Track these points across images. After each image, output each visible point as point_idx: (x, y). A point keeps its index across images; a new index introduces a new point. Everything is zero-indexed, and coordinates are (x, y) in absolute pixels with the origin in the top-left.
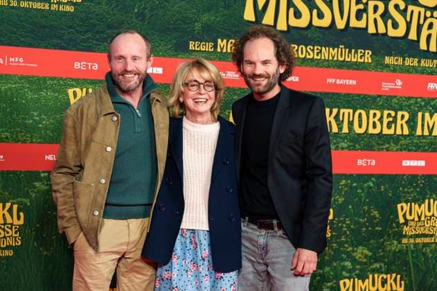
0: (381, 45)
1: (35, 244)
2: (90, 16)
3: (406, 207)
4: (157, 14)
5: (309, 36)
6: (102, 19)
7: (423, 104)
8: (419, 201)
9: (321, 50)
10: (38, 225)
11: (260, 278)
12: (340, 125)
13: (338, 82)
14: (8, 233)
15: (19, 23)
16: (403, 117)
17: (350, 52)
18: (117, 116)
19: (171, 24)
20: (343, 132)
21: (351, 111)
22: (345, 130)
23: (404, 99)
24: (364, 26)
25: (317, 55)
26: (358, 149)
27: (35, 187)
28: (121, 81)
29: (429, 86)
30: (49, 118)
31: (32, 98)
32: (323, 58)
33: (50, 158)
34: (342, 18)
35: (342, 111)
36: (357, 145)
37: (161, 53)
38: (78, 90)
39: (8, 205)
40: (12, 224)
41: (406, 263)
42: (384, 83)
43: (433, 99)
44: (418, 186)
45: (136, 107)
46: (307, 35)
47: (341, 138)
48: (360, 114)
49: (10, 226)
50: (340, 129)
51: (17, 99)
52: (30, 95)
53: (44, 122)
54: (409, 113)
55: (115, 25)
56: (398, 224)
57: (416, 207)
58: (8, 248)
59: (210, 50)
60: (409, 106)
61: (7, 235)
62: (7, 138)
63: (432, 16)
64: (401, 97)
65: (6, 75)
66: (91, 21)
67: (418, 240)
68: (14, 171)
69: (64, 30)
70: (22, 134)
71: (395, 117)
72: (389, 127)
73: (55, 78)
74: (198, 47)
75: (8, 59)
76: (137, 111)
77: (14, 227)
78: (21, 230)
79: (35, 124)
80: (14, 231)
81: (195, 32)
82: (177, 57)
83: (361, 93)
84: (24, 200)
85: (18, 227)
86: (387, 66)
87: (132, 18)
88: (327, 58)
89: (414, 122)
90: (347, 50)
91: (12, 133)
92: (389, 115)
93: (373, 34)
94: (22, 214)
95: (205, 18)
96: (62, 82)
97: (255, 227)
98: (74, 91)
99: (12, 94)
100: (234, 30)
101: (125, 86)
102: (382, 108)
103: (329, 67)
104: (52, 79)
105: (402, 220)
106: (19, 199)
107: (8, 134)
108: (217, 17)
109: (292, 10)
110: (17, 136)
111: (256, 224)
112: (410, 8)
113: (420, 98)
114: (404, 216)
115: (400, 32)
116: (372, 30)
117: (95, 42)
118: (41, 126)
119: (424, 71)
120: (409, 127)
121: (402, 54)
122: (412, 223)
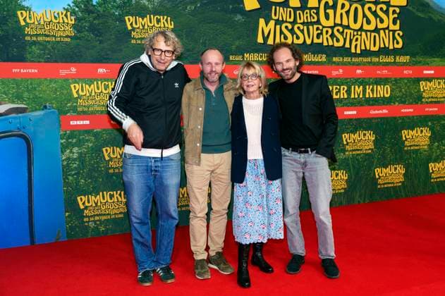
0: (331, 51)
3: (347, 136)
7: (354, 81)
8: (354, 132)
13: (308, 72)
16: (344, 89)
17: (314, 56)
23: (344, 79)
24: (321, 42)
28: (209, 77)
29: (357, 71)
34: (309, 38)
41: (348, 165)
42: (333, 71)
43: (359, 79)
44: (353, 124)
54: (347, 86)
56: (344, 145)
57: (352, 135)
59: (241, 59)
60: (347, 83)
63: (357, 34)
64: (342, 78)
67: (354, 153)
71: (340, 89)
72: (336, 94)
74: (234, 58)
81: (233, 51)
86: (334, 62)
89: (350, 91)
92: (336, 88)
93: (326, 46)
95: (237, 43)
97: (296, 153)
101: (211, 80)
102: (333, 85)
105: (345, 143)
108: (243, 42)
109: (282, 36)
112: (345, 31)
113: (352, 78)
114: (346, 140)
115: (341, 44)
116: (325, 44)
119: (354, 64)
120: (347, 94)
121: (342, 55)
122: (351, 144)
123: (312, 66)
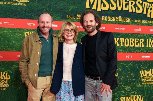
0: (134, 16)
1: (14, 86)
2: (32, 7)
3: (143, 72)
4: (55, 6)
5: (109, 13)
6: (36, 8)
7: (149, 36)
8: (148, 70)
9: (113, 18)
10: (15, 80)
11: (94, 97)
12: (120, 44)
13: (119, 29)
14: (4, 82)
15: (7, 10)
16: (142, 41)
18: (41, 42)
19: (60, 10)
20: (121, 46)
21: (124, 39)
22: (122, 45)
23: (142, 34)
24: (128, 9)
25: (112, 19)
26: (126, 52)
27: (14, 67)
28: (42, 30)
29: (151, 30)
30: (18, 43)
31: (12, 36)
32: (114, 21)
33: (19, 56)
34: (120, 7)
35: (120, 39)
36: (126, 51)
37: (57, 20)
38: (28, 33)
39: (4, 73)
40: (6, 79)
41: (143, 91)
42: (135, 29)
43: (152, 34)
44: (147, 64)
45: (47, 39)
46: (108, 13)
47: (120, 48)
48: (127, 40)
49: (5, 80)
50: (120, 45)
51: (7, 36)
52: (11, 35)
53: (16, 44)
54: (144, 39)
55: (41, 10)
56: (141, 78)
57: (147, 72)
58: (4, 87)
59: (74, 18)
60: (144, 37)
61: (4, 83)
62: (3, 49)
63: (151, 6)
64: (141, 34)
65: (3, 28)
66: (32, 9)
67: (148, 83)
68: (6, 61)
69: (23, 12)
70: (9, 48)
71: (139, 41)
72: (137, 44)
73: (20, 29)
74: (70, 17)
75: (4, 22)
76: (47, 40)
77: (6, 80)
78: (9, 81)
79: (13, 45)
80: (6, 81)
81: (69, 12)
82: (62, 21)
83: (127, 33)
84: (10, 71)
85: (8, 80)
86: (136, 23)
87: (46, 8)
88: (115, 21)
89: (146, 42)
90: (122, 18)
91: (5, 48)
92: (137, 40)
93: (131, 12)
94: (9, 76)
95: (72, 7)
96: (22, 30)
97: (92, 80)
98: (27, 33)
99: (5, 34)
100: (82, 11)
101: (44, 32)
102: (134, 38)
103: (116, 23)
104: (19, 29)
105: (142, 77)
106: (8, 71)
107: (4, 48)
108: (76, 7)
109: (102, 4)
110: (7, 49)
111: (92, 79)
112: (144, 3)
113: (148, 34)
114: (143, 75)
115: (141, 11)
117: (34, 16)
118: (15, 45)
119: (149, 25)
120: (144, 44)
121: (141, 19)
122: (145, 78)
123: (121, 25)
